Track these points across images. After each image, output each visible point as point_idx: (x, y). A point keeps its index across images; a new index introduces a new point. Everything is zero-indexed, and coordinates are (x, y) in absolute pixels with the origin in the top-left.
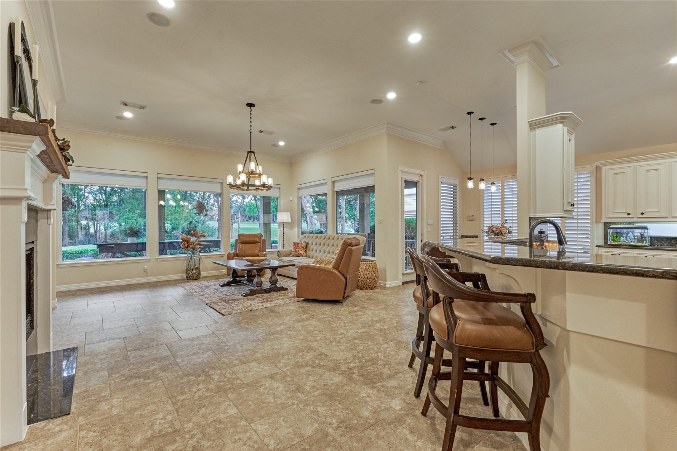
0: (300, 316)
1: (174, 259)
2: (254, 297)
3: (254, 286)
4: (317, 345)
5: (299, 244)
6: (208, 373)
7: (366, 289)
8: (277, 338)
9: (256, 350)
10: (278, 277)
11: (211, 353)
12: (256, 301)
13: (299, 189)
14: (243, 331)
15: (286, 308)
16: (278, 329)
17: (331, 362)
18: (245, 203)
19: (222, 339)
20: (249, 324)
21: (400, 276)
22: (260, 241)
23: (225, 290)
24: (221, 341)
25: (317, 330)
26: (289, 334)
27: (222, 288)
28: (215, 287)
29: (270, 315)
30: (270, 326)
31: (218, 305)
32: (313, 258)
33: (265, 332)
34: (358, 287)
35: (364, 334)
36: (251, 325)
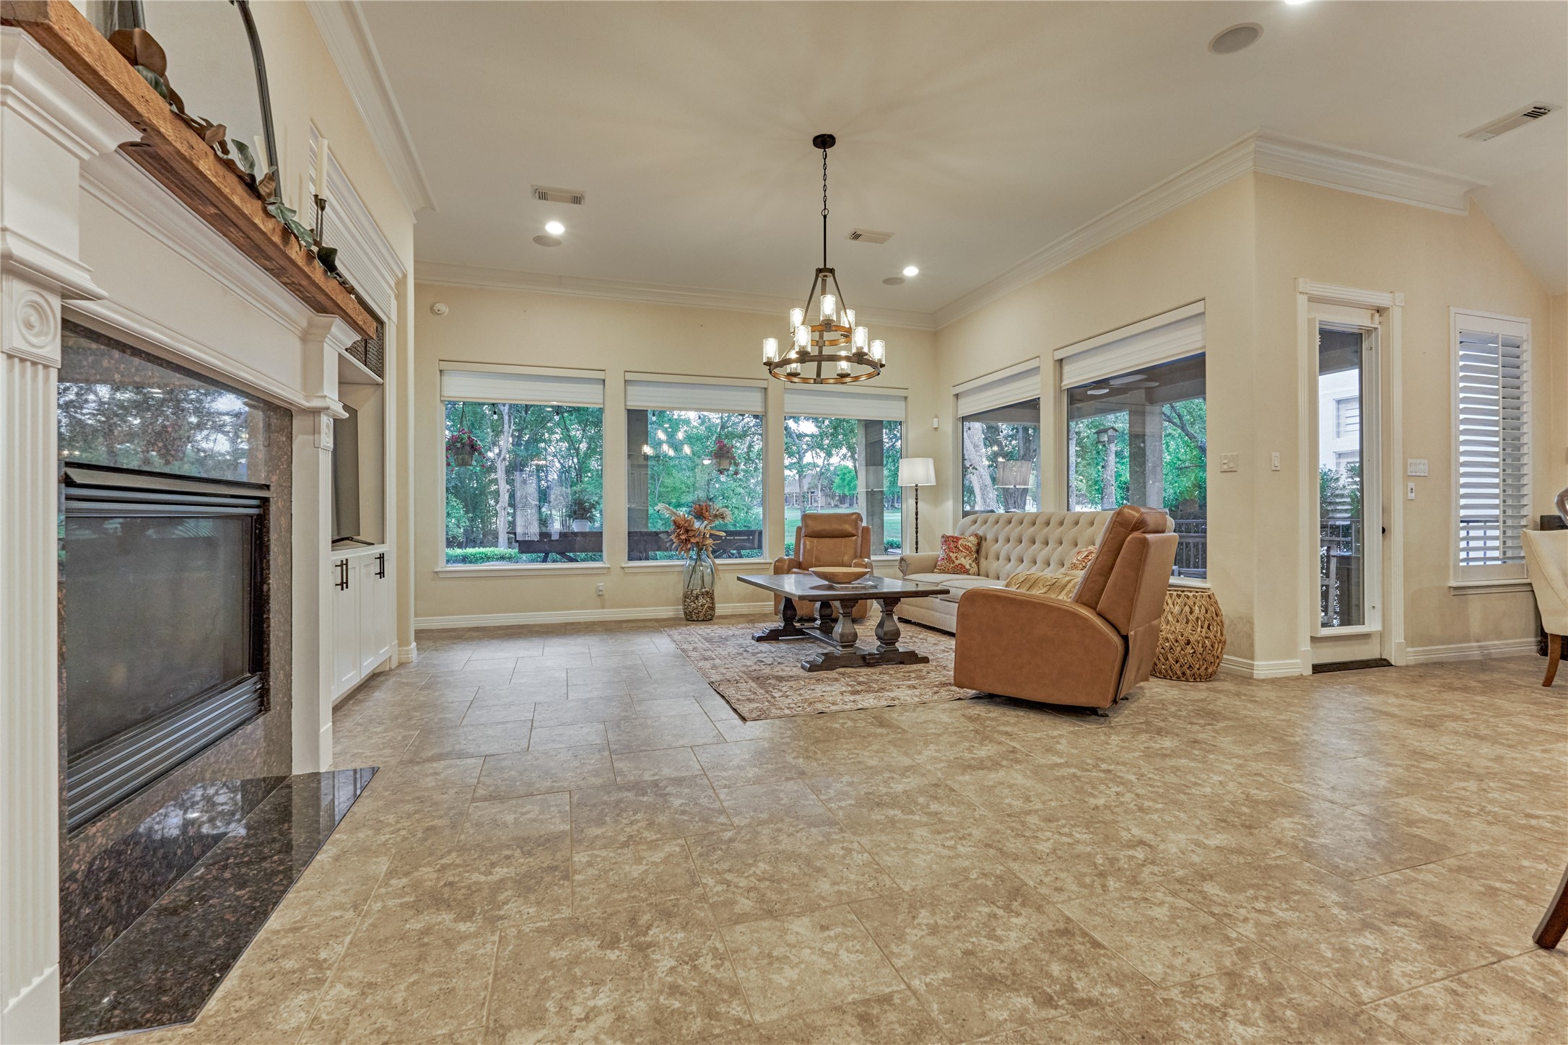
0: (969, 750)
1: (659, 570)
2: (833, 674)
3: (835, 643)
4: (1046, 880)
5: (958, 539)
6: (646, 934)
7: (1182, 677)
8: (892, 822)
9: (818, 864)
10: (901, 626)
11: (678, 849)
12: (837, 685)
13: (957, 396)
14: (788, 779)
15: (923, 715)
16: (899, 787)
17: (1122, 986)
18: (832, 468)
19: (722, 797)
20: (808, 757)
21: (1306, 646)
22: (854, 532)
23: (764, 649)
24: (717, 805)
25: (1036, 811)
26: (936, 813)
27: (757, 644)
28: (741, 641)
29: (875, 735)
30: (875, 771)
31: (738, 689)
32: (998, 579)
33: (853, 793)
34: (1155, 672)
35: (1235, 859)
36: (816, 760)
